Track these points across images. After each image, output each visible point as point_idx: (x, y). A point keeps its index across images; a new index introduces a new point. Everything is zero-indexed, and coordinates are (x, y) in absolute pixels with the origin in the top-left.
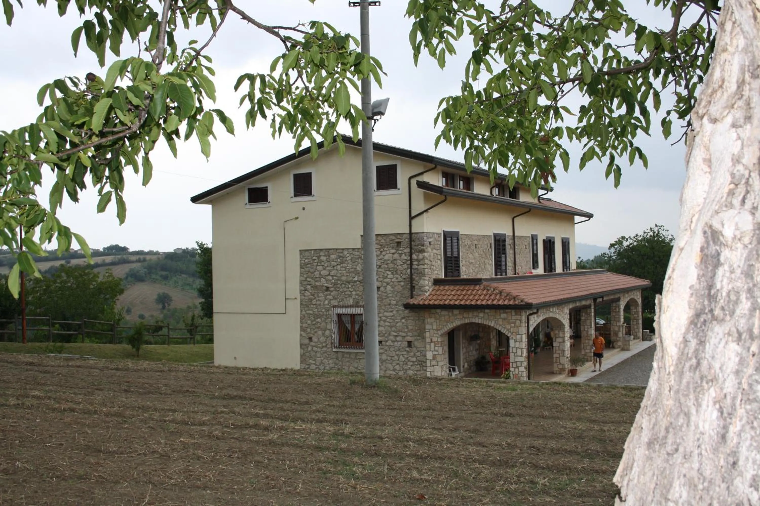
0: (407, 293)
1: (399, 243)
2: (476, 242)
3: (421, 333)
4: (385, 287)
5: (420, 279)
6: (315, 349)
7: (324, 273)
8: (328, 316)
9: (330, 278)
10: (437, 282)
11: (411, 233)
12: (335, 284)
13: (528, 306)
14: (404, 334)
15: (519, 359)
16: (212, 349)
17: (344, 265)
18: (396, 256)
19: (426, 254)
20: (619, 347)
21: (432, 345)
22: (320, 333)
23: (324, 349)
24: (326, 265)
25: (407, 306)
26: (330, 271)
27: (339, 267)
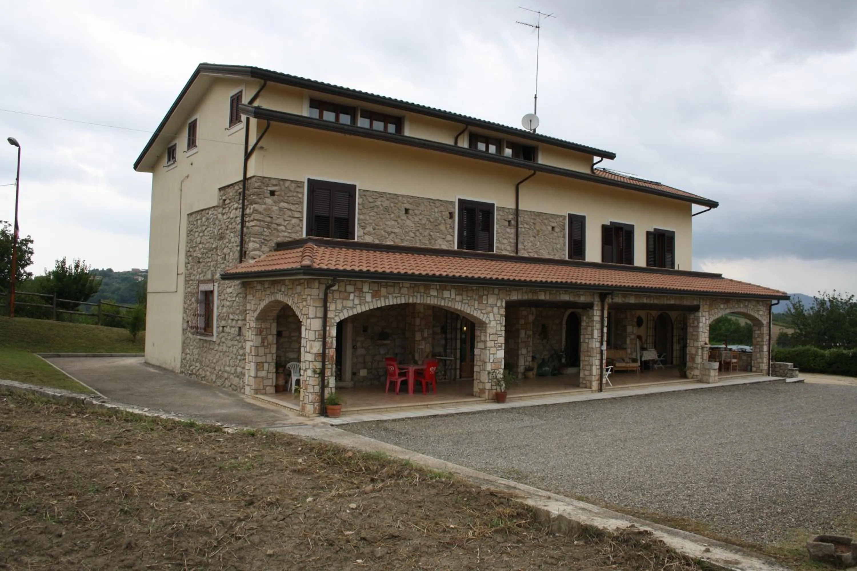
0: (236, 258)
1: (240, 195)
3: (245, 317)
6: (190, 334)
7: (198, 240)
9: (201, 246)
10: (279, 246)
11: (245, 179)
12: (203, 254)
14: (237, 318)
19: (256, 207)
21: (250, 332)
23: (194, 336)
24: (200, 230)
26: (201, 237)
27: (206, 232)
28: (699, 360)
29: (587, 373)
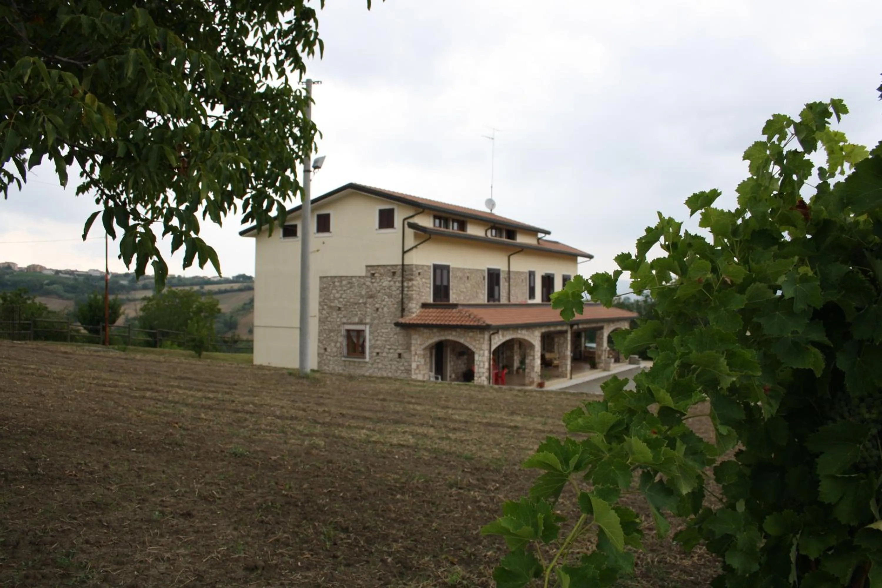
0: (399, 314)
1: (394, 273)
2: (468, 275)
3: (408, 347)
4: (383, 309)
5: (409, 302)
6: (329, 357)
7: (337, 295)
8: (339, 331)
9: (341, 300)
10: (425, 306)
11: (403, 265)
12: (345, 305)
13: (488, 327)
14: (396, 348)
15: (482, 370)
16: (252, 357)
17: (352, 290)
18: (392, 283)
19: (414, 282)
20: (602, 368)
21: (416, 357)
22: (333, 344)
23: (336, 358)
24: (339, 289)
25: (397, 324)
26: (342, 294)
27: (348, 291)
28: (603, 358)
29: (564, 369)
